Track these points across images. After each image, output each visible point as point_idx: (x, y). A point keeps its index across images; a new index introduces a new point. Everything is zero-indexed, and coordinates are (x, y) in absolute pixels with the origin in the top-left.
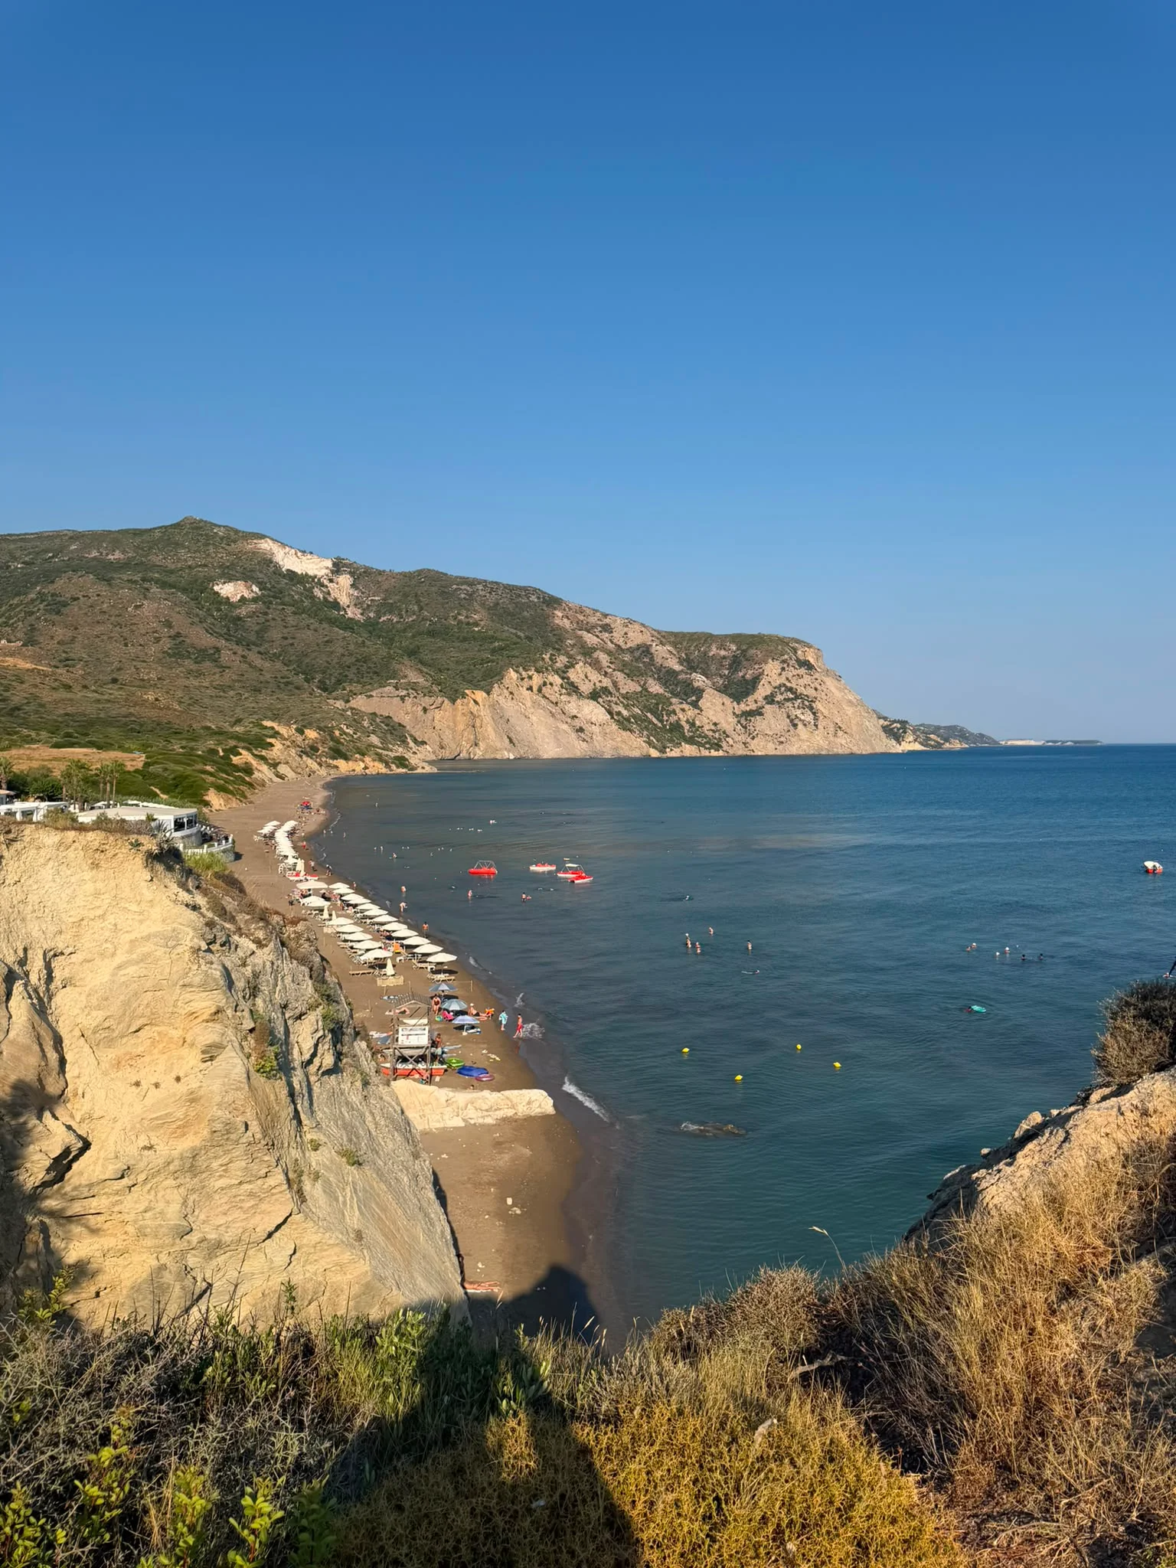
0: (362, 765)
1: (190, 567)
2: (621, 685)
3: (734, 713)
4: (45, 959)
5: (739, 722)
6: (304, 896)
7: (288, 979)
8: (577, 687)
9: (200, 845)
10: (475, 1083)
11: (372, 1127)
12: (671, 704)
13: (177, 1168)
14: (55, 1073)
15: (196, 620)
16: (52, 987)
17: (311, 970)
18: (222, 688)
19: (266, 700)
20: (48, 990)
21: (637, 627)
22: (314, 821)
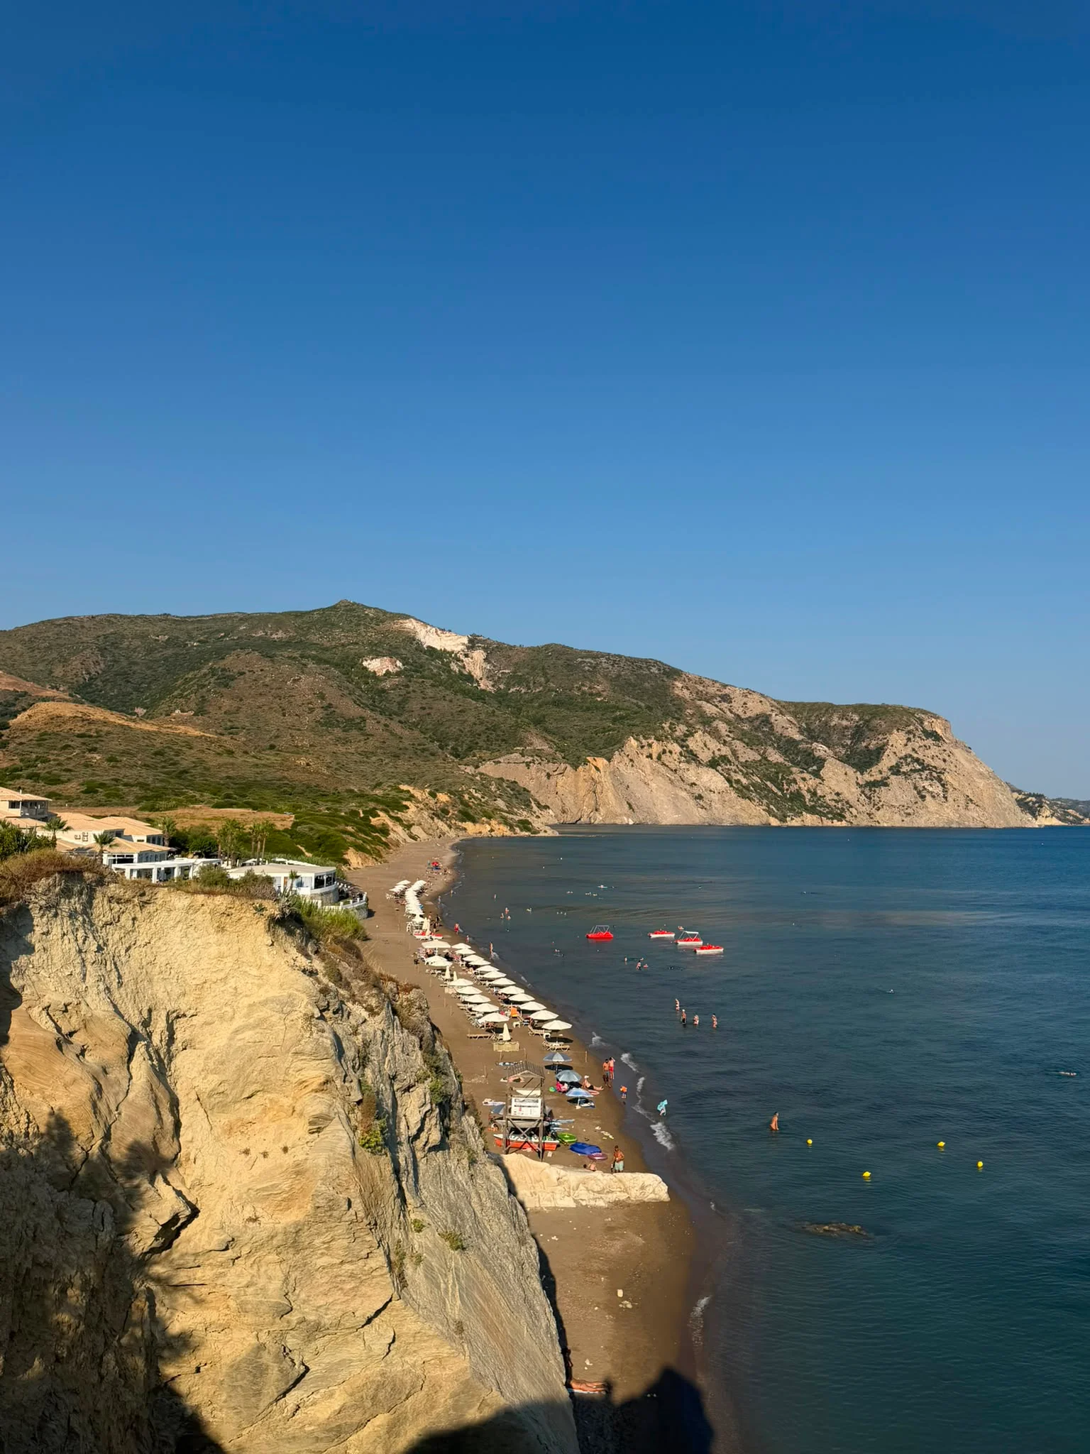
0: (489, 828)
1: (343, 645)
2: (740, 753)
3: (858, 784)
4: (167, 1021)
5: (863, 792)
6: (429, 956)
7: (398, 1049)
8: (696, 755)
9: (337, 902)
10: (587, 1161)
11: (477, 1209)
12: (791, 773)
13: (281, 1243)
14: (169, 1136)
15: (346, 692)
16: (173, 1048)
17: (421, 1040)
18: (366, 754)
19: (403, 765)
20: (169, 1051)
21: (756, 697)
22: (441, 881)
